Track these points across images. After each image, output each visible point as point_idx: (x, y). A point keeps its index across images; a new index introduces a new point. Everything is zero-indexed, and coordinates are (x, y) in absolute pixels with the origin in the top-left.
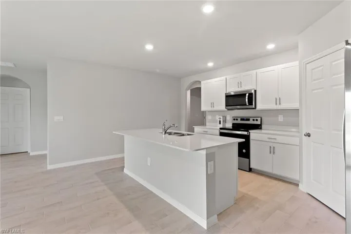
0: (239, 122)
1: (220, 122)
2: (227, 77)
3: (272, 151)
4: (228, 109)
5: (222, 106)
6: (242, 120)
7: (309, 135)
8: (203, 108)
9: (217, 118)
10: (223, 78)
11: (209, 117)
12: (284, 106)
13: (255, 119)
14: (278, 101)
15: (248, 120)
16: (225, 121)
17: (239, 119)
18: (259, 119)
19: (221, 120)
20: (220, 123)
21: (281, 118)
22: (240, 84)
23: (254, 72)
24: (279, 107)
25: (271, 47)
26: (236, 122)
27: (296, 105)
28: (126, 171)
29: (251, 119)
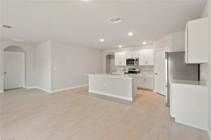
0: (131, 70)
2: (127, 52)
3: (145, 80)
4: (127, 65)
5: (125, 64)
6: (132, 69)
7: (156, 74)
8: (116, 65)
9: (122, 69)
10: (125, 52)
11: (118, 69)
12: (149, 64)
13: (138, 69)
14: (146, 63)
15: (135, 69)
16: (125, 70)
17: (131, 69)
18: (139, 69)
19: (124, 70)
21: (147, 69)
22: (132, 55)
23: (138, 51)
26: (130, 70)
27: (152, 64)
28: (89, 91)
29: (136, 69)
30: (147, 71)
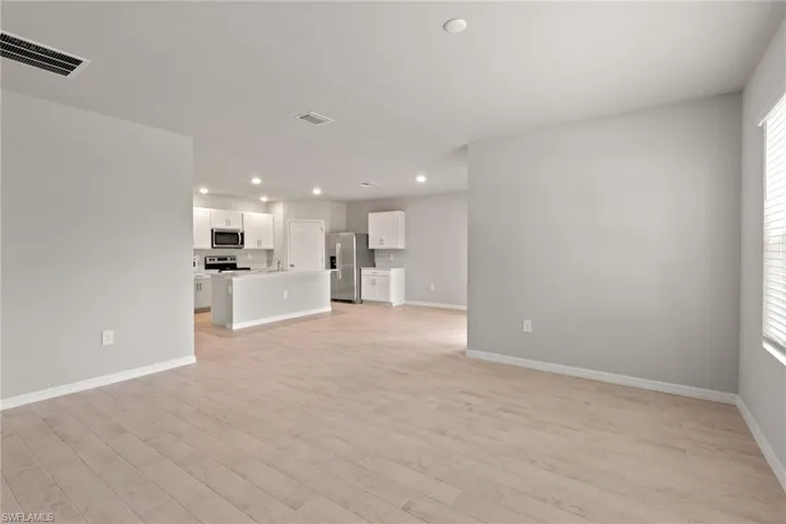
7: (292, 266)
10: (208, 210)
13: (232, 258)
14: (259, 243)
15: (226, 259)
17: (216, 259)
21: (250, 257)
22: (228, 222)
24: (259, 247)
26: (212, 262)
29: (229, 258)
30: (250, 262)
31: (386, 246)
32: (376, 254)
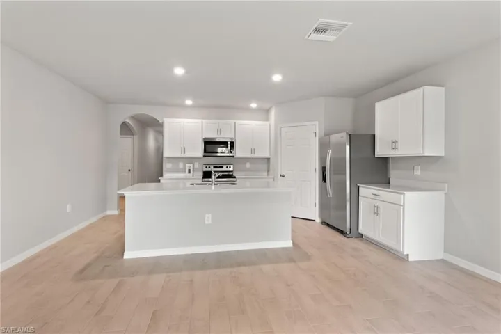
0: (212, 169)
1: (189, 170)
2: (204, 121)
4: (205, 156)
5: (199, 153)
6: (215, 167)
7: (283, 176)
10: (200, 121)
12: (258, 154)
13: (229, 166)
14: (253, 151)
15: (222, 167)
17: (212, 167)
18: (232, 166)
19: (191, 168)
20: (189, 172)
21: (248, 165)
22: (219, 131)
23: (233, 121)
24: (253, 156)
25: (254, 105)
26: (207, 170)
27: (268, 156)
29: (225, 166)
30: (249, 170)
31: (400, 152)
32: (391, 165)
